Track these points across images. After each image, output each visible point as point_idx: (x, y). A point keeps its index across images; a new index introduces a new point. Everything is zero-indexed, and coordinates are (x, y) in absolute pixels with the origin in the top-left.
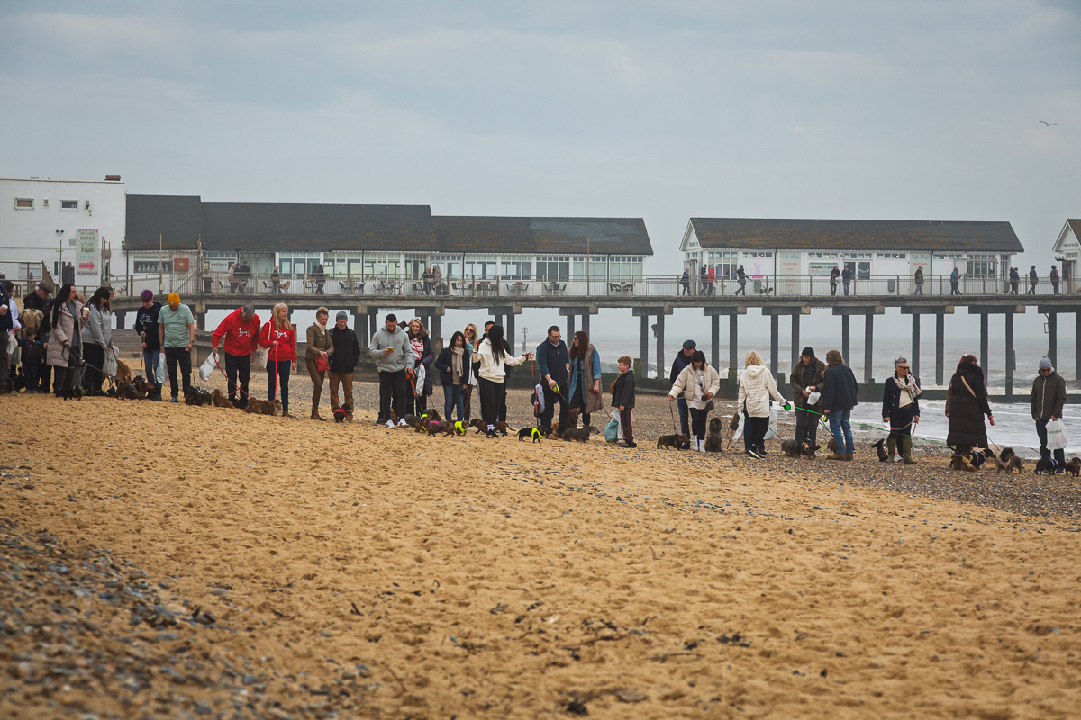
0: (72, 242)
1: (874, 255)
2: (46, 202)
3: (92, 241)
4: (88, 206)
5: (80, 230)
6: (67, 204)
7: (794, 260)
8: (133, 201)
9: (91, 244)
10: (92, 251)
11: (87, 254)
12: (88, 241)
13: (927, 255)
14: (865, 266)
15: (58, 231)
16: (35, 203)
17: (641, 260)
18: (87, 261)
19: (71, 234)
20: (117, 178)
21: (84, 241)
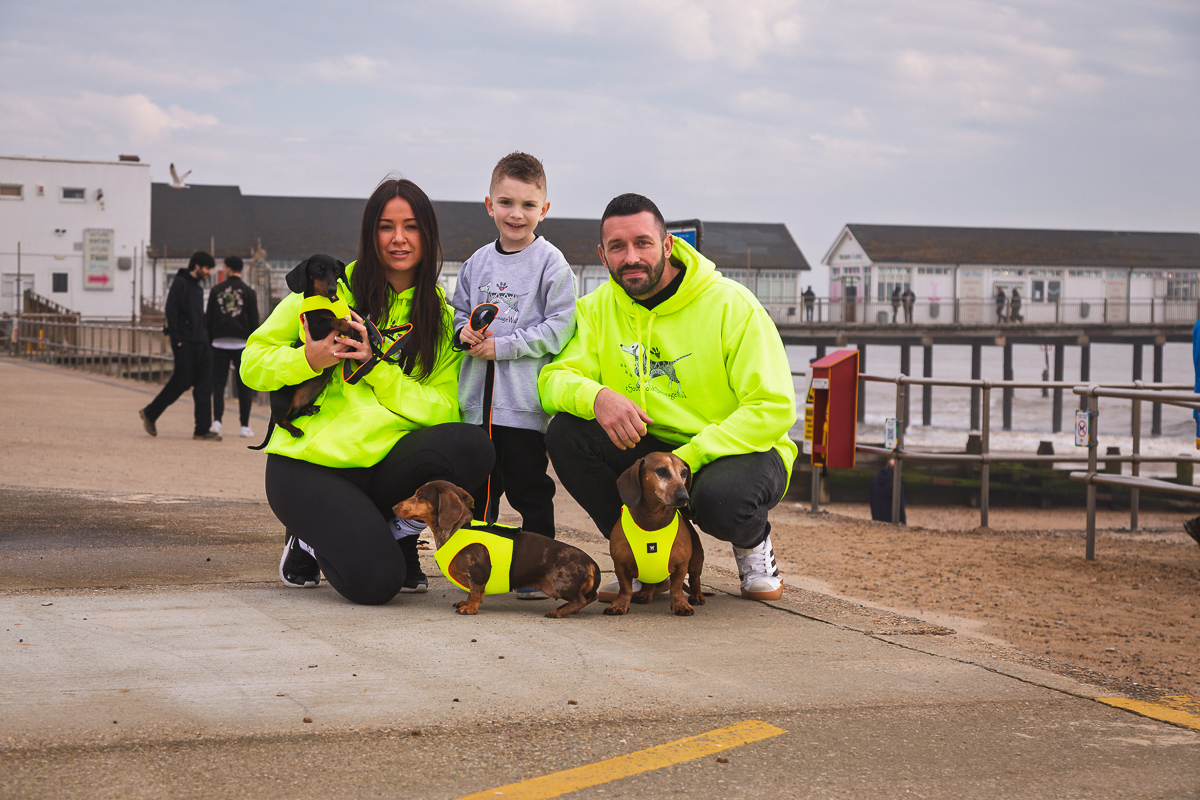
0: (78, 246)
1: (1066, 271)
2: (41, 189)
3: (105, 245)
4: (100, 196)
5: (88, 230)
6: (69, 193)
7: (976, 278)
8: (159, 191)
9: (104, 249)
10: (104, 258)
11: (98, 263)
12: (100, 245)
13: (1124, 272)
14: (1055, 286)
15: (57, 231)
16: (26, 191)
17: (794, 276)
18: (98, 273)
19: (75, 235)
20: (135, 159)
21: (94, 245)
